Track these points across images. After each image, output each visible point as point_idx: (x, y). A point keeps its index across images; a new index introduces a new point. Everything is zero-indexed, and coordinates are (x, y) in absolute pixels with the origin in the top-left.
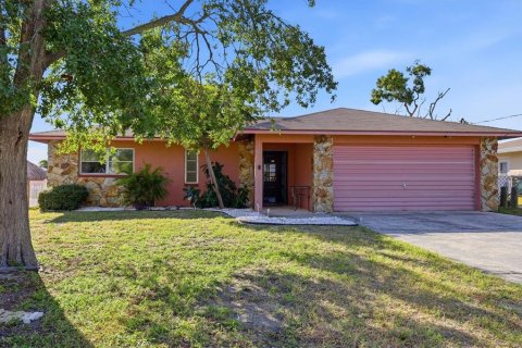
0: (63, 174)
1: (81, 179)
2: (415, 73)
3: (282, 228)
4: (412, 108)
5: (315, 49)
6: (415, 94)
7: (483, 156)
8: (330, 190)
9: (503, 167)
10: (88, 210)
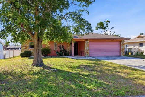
0: (25, 48)
1: (29, 50)
2: (106, 22)
3: (77, 59)
4: (105, 31)
5: (89, 24)
6: (106, 28)
7: (121, 44)
8: (89, 51)
9: (127, 46)
10: (32, 57)
